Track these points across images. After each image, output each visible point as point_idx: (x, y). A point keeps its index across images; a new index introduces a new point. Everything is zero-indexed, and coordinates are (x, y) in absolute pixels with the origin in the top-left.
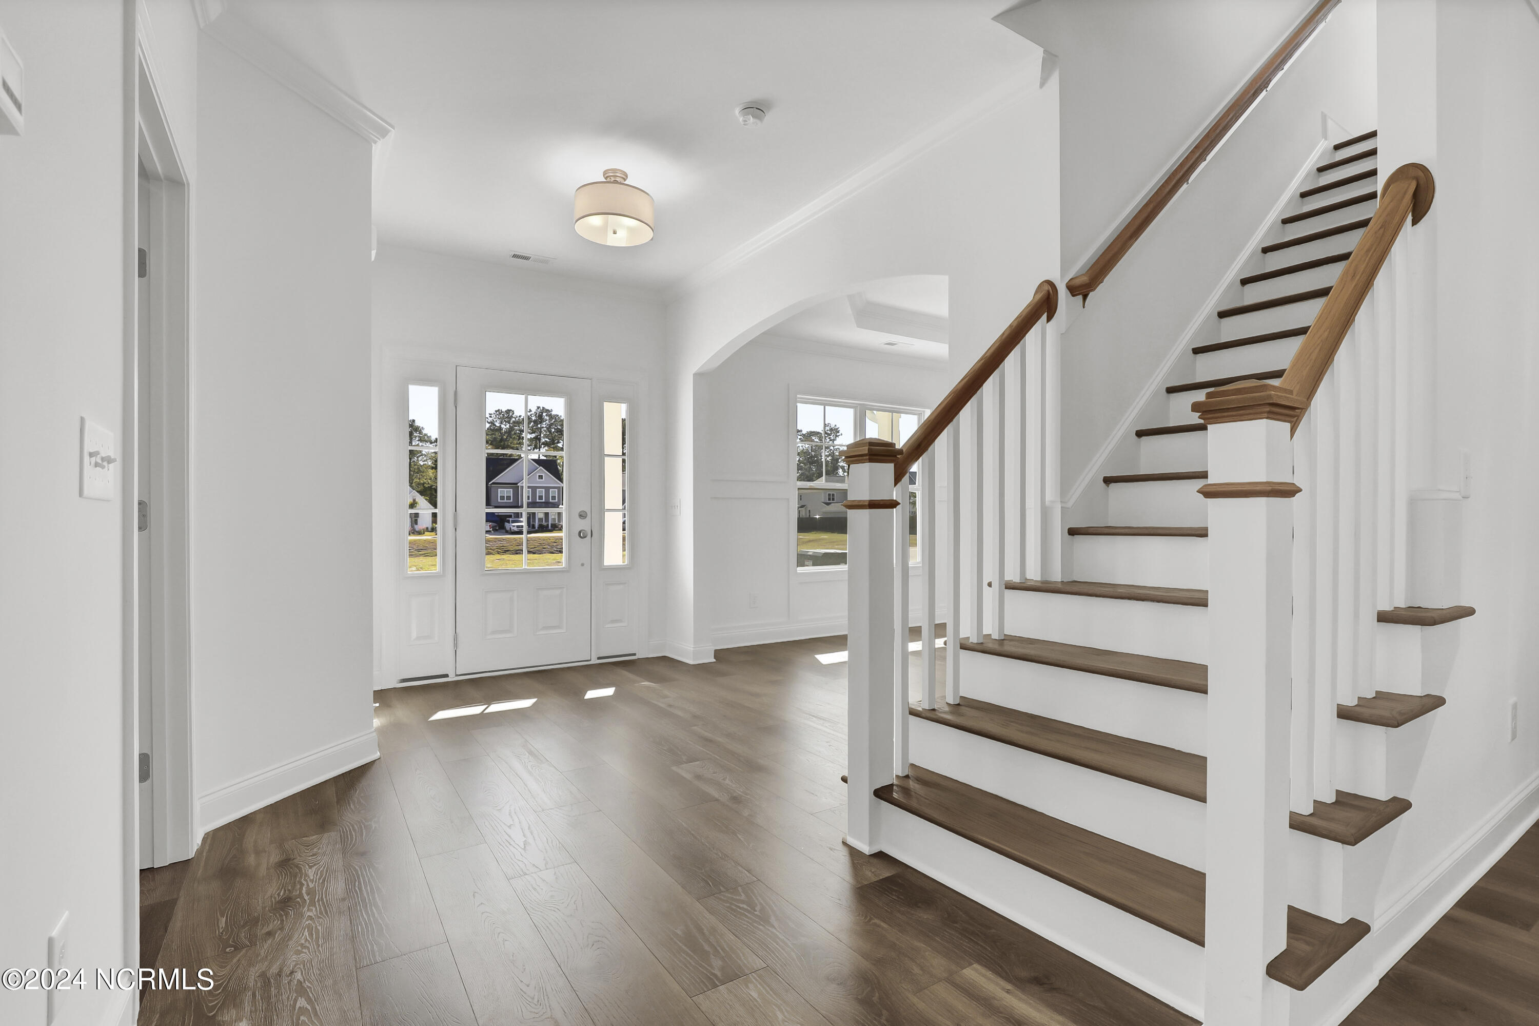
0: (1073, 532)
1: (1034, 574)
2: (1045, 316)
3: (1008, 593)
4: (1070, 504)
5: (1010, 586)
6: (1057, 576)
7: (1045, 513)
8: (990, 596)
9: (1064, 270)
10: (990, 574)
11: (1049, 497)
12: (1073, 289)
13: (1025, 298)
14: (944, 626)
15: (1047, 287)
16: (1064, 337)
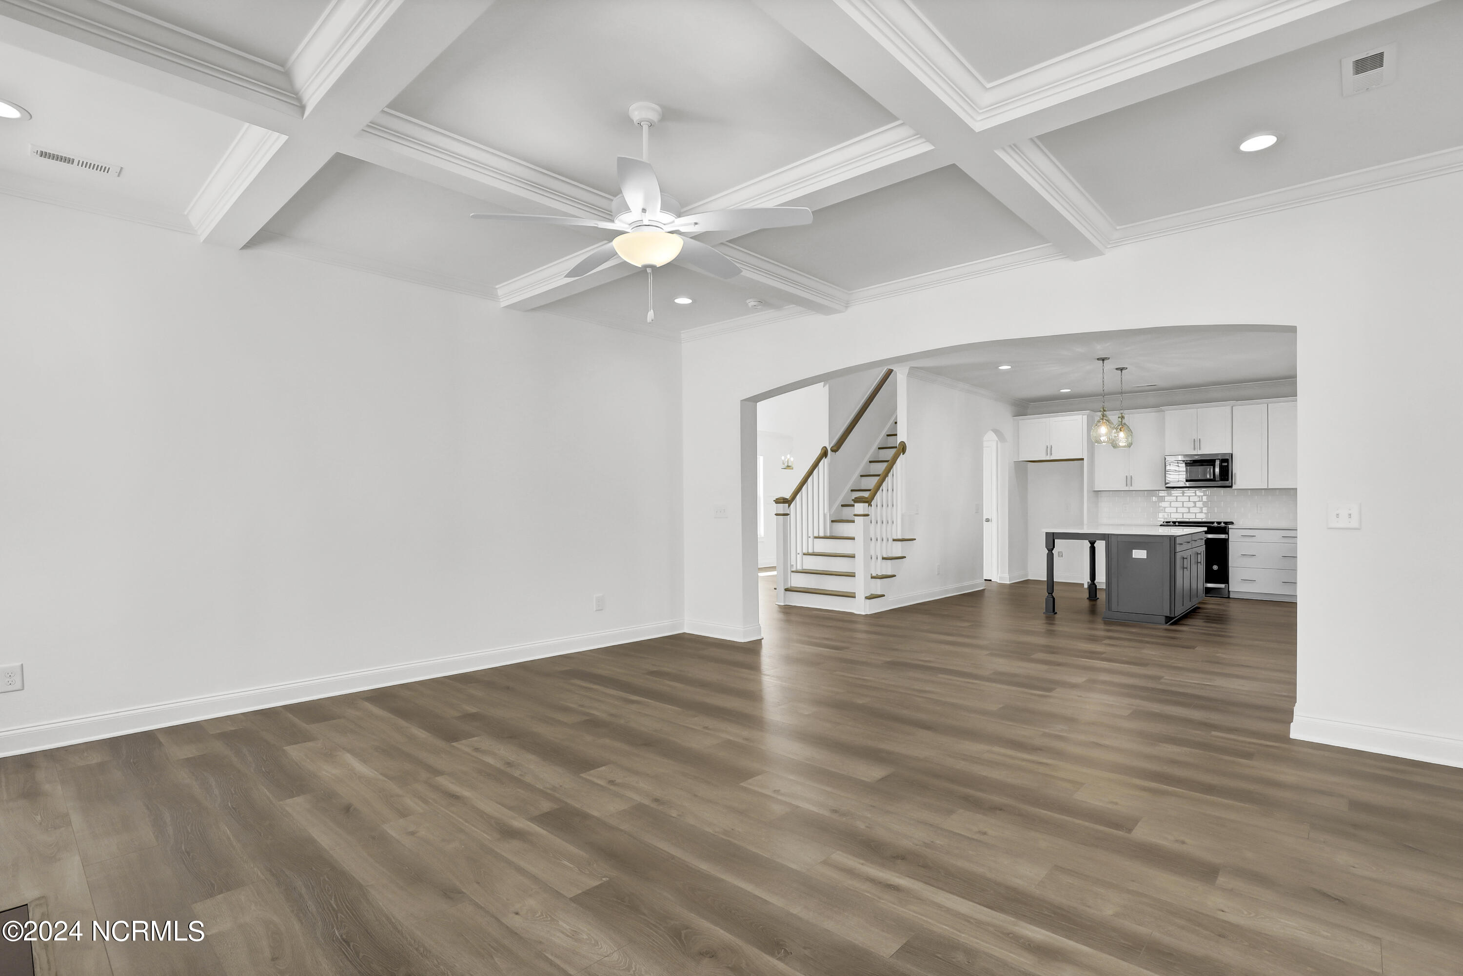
0: (832, 521)
1: (822, 534)
2: (824, 458)
3: (815, 540)
4: (832, 513)
5: (816, 538)
6: (828, 534)
7: (825, 516)
8: (810, 540)
9: (830, 443)
10: (810, 534)
11: (825, 512)
12: (832, 450)
13: (818, 452)
14: (793, 565)
15: (824, 448)
16: (830, 465)
